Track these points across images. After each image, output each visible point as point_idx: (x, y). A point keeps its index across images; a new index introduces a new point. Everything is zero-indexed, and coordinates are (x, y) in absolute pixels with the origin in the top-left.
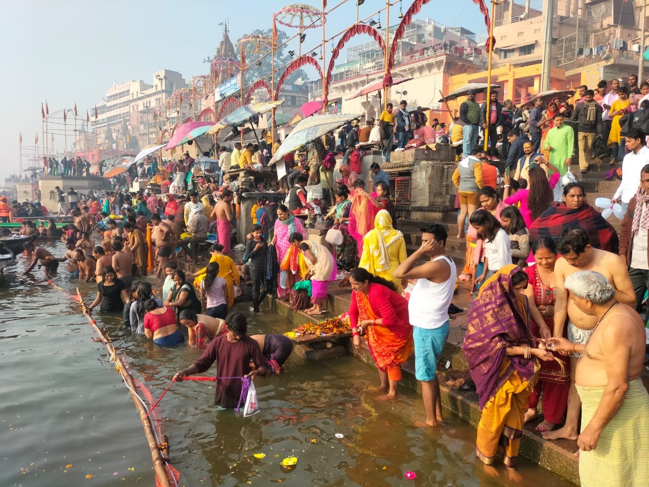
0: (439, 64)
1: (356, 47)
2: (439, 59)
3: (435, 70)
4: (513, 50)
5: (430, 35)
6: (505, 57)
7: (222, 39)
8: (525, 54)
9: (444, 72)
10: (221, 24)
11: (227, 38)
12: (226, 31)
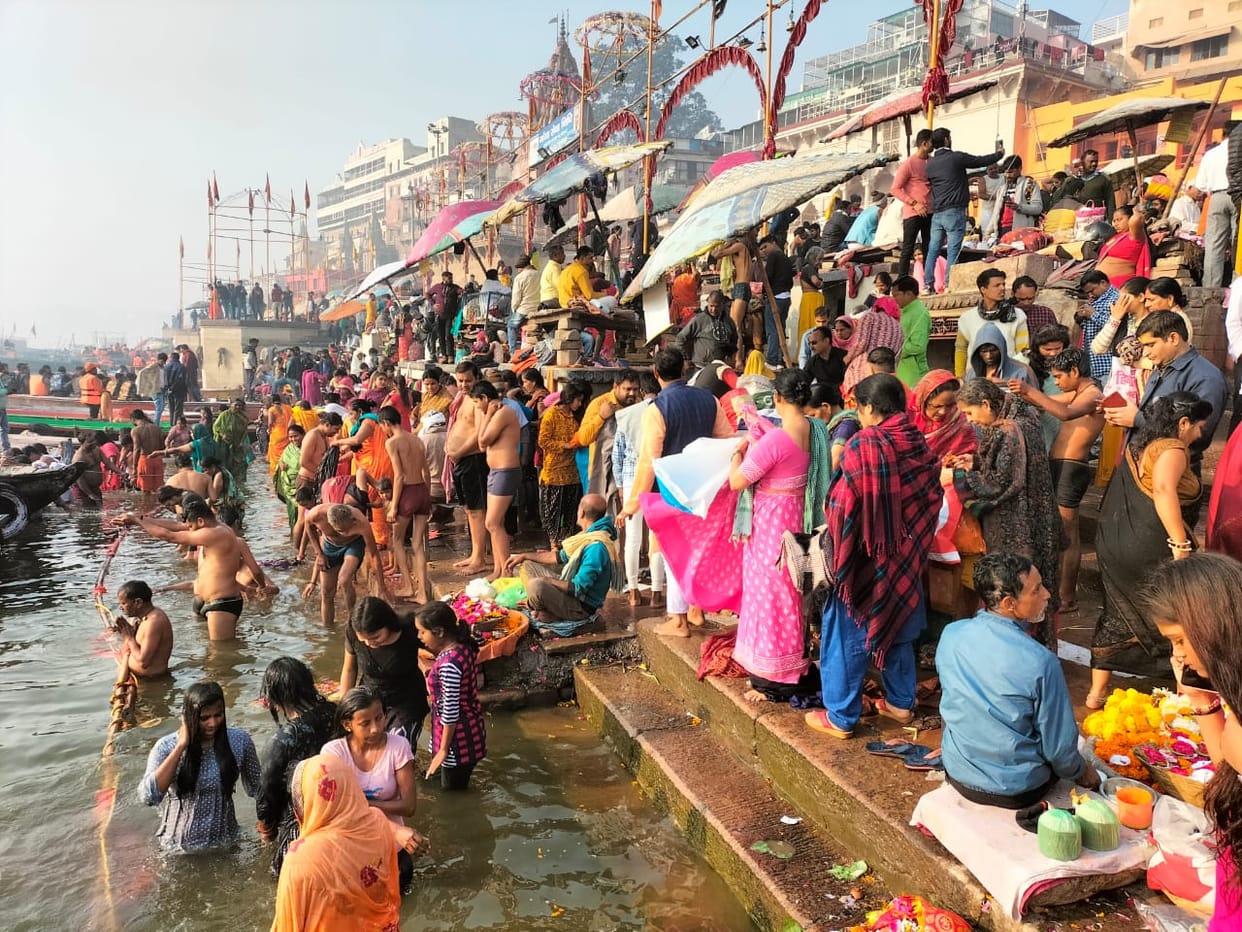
0: (1008, 83)
1: (824, 59)
2: (1009, 71)
3: (998, 96)
4: (1176, 50)
5: (983, 27)
6: (1158, 65)
7: (554, 49)
8: (1205, 57)
9: (1019, 100)
10: (555, 20)
11: (564, 47)
12: (563, 34)
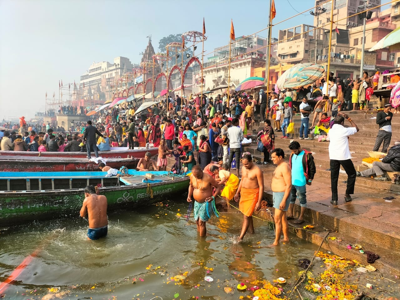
0: (249, 62)
2: (248, 60)
3: (247, 65)
4: (287, 55)
6: (284, 58)
7: (148, 44)
8: (293, 57)
9: (251, 66)
10: (148, 37)
11: (150, 44)
12: (150, 40)
